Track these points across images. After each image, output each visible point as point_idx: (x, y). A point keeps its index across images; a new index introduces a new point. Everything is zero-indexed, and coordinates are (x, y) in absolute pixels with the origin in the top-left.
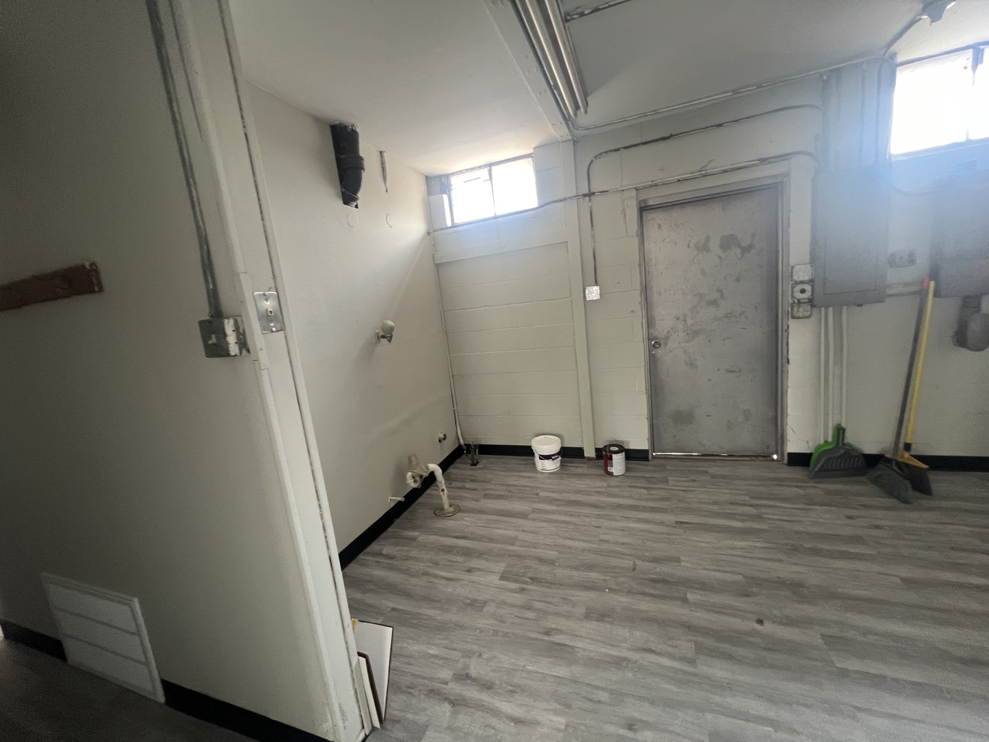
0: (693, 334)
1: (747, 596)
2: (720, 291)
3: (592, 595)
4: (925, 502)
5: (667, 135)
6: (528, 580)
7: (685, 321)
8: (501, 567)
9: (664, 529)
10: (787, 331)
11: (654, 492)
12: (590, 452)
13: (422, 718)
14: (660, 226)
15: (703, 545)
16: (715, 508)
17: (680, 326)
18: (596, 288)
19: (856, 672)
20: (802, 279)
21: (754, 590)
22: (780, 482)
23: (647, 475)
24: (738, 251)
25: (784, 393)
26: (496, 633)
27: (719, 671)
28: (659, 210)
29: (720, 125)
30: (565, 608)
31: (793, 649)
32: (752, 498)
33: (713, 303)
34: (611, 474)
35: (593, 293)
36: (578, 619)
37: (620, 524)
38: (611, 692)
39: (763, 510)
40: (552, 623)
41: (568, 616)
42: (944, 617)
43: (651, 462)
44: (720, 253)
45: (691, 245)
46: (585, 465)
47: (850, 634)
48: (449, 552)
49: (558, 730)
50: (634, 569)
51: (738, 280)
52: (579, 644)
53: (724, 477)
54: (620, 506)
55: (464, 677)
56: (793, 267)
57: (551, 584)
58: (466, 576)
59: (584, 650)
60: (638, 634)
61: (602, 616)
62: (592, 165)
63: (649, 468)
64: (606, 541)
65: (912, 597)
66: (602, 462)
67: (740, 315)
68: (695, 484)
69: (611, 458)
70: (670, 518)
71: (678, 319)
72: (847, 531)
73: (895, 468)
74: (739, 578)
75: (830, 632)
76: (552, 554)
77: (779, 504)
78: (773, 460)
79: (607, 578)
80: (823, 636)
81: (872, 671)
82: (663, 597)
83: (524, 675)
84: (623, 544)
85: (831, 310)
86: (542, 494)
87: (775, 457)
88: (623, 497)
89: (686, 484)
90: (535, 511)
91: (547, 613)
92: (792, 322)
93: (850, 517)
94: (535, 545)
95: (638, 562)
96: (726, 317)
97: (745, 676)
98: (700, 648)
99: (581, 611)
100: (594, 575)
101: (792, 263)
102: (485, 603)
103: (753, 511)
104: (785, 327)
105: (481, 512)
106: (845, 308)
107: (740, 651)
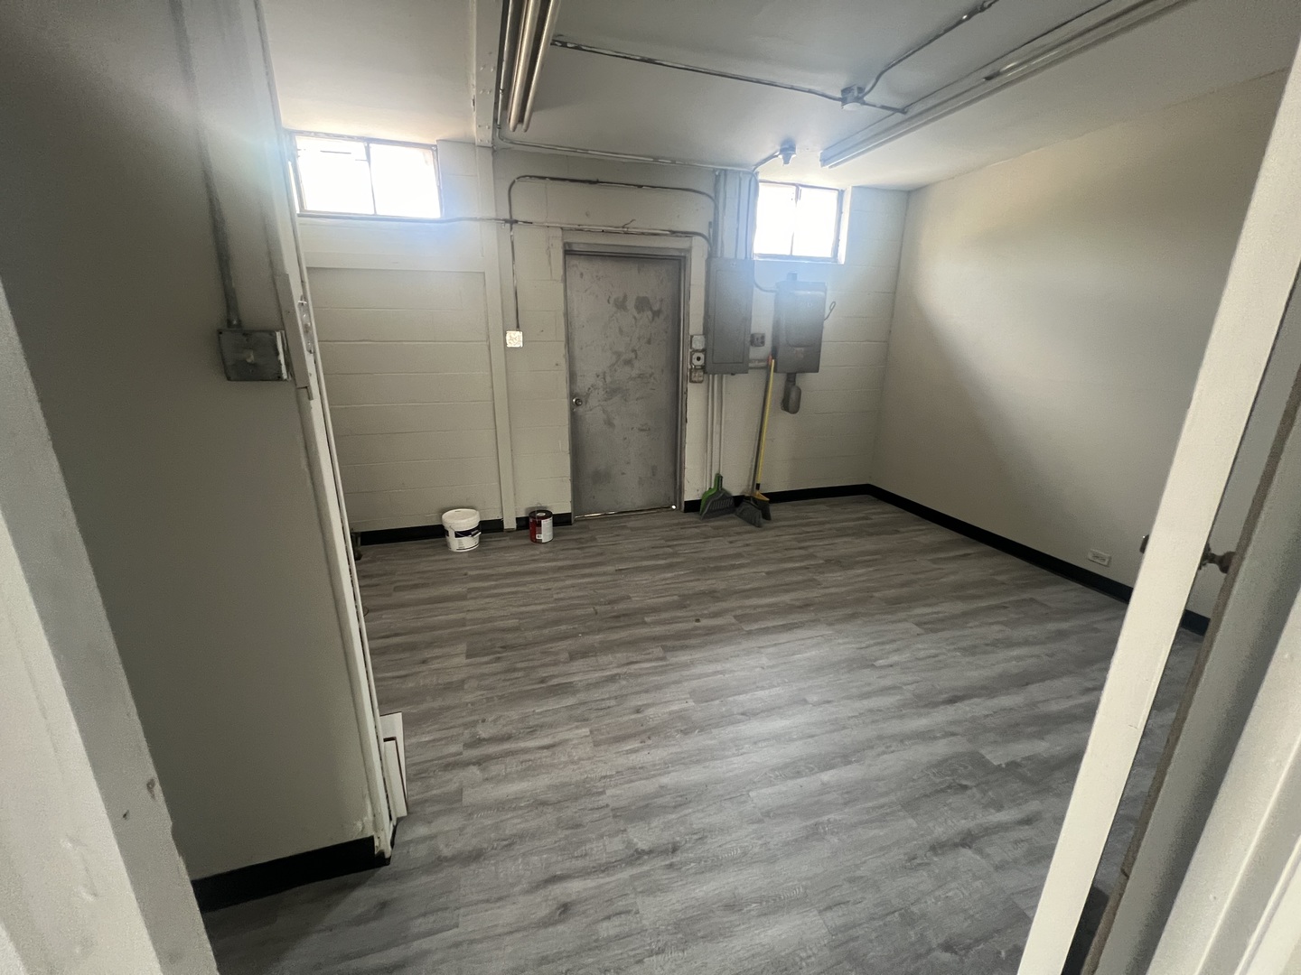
0: (612, 392)
1: (685, 607)
2: (634, 351)
3: (569, 642)
4: (768, 525)
5: (593, 178)
6: (500, 650)
7: (604, 379)
8: (463, 647)
9: (609, 578)
10: (686, 393)
11: (587, 550)
12: (510, 524)
13: (453, 787)
14: (582, 274)
15: (644, 582)
16: (643, 554)
17: (600, 384)
18: (519, 335)
19: (756, 630)
20: (698, 348)
21: (688, 602)
22: (683, 526)
23: (574, 537)
24: (649, 313)
25: (682, 449)
26: (489, 699)
27: (683, 657)
28: (582, 257)
29: (640, 186)
30: (548, 659)
31: (721, 629)
32: (666, 541)
33: (628, 362)
34: (539, 542)
35: (515, 339)
36: (565, 663)
37: (568, 582)
38: (616, 698)
39: (677, 548)
40: (543, 673)
41: (556, 663)
42: (788, 587)
43: (575, 525)
44: (636, 314)
45: (612, 301)
46: (508, 538)
47: (748, 611)
48: (384, 653)
49: (586, 736)
50: (596, 613)
51: (649, 342)
52: (575, 679)
53: (640, 528)
54: (561, 568)
55: (477, 742)
56: (692, 337)
57: (526, 645)
58: (424, 668)
59: (580, 681)
60: (619, 655)
61: (584, 653)
62: (514, 186)
63: (574, 531)
64: (562, 599)
65: (772, 581)
66: (526, 532)
67: (651, 376)
68: (619, 538)
69: (540, 525)
70: (610, 568)
71: (598, 376)
72: (731, 552)
73: (752, 502)
74: (676, 598)
75: (739, 612)
76: (512, 623)
77: (686, 542)
78: (674, 510)
79: (576, 626)
80: (735, 617)
81: (763, 626)
82: (629, 626)
83: (537, 717)
84: (578, 597)
85: (716, 376)
86: (470, 573)
87: (674, 507)
88: (560, 560)
89: (611, 539)
90: (471, 590)
91: (533, 668)
92: (690, 386)
93: (731, 542)
94: (490, 620)
95: (597, 607)
96: (639, 377)
97: (698, 655)
98: (666, 649)
99: (564, 656)
100: (563, 627)
101: (691, 333)
102: (463, 682)
103: (670, 550)
104: (685, 390)
105: (403, 605)
106: (724, 376)
107: (693, 642)
